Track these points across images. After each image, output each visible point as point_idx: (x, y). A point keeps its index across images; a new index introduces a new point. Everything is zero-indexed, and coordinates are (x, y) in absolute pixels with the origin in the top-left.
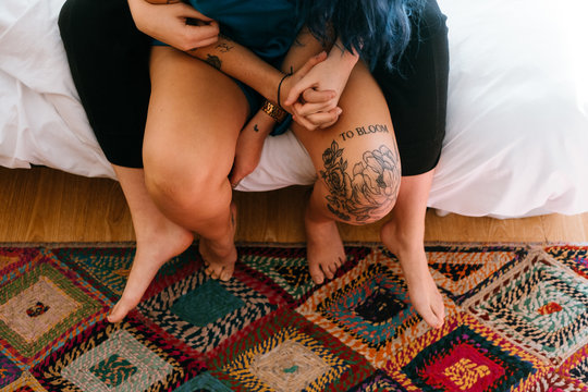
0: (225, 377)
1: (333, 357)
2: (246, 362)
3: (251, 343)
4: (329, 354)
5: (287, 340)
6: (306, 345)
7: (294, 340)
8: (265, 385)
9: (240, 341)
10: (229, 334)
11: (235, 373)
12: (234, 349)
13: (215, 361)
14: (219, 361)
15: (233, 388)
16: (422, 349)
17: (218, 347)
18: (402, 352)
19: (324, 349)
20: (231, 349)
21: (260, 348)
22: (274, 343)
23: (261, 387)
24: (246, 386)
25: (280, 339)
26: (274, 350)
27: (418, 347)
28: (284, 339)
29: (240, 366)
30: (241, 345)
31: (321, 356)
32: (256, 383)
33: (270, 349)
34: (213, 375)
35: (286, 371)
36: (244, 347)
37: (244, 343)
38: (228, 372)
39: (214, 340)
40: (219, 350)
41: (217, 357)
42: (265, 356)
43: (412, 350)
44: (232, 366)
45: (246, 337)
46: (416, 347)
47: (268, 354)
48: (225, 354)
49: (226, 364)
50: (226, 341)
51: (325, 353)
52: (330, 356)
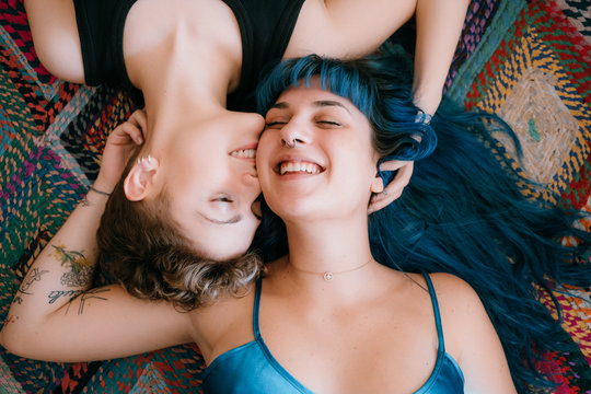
0: (518, 30)
1: (556, 197)
2: (542, 62)
3: (571, 66)
4: (561, 189)
5: (582, 124)
6: (572, 154)
7: (579, 135)
8: (509, 92)
9: (572, 49)
10: (585, 33)
11: (525, 46)
12: (561, 42)
13: (542, 14)
14: (543, 20)
15: (503, 43)
16: (575, 339)
17: (564, 17)
18: (569, 308)
19: (566, 181)
20: (561, 37)
21: (564, 82)
22: (573, 104)
23: (506, 86)
24: (507, 64)
25: (579, 113)
26: (561, 104)
27: (579, 335)
28: (580, 118)
29: (536, 53)
30: (569, 52)
31: (555, 178)
32: (512, 78)
33: (562, 98)
34: (522, 12)
35: (531, 123)
36: (563, 57)
37: (569, 57)
38: (526, 35)
39: (575, 10)
40: (558, 20)
41: (548, 17)
42: (552, 90)
43: (574, 323)
44: (535, 40)
45: (580, 59)
46: (579, 330)
47: (556, 94)
48: (553, 28)
49: (538, 31)
50: (573, 29)
51: (561, 183)
52: (556, 191)
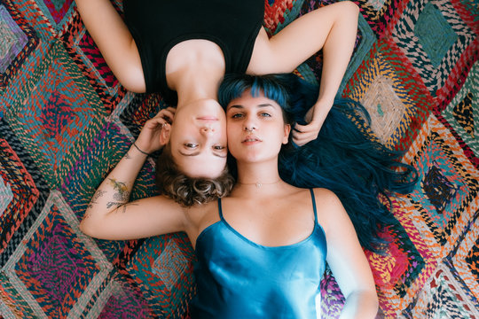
0: (372, 54)
1: (392, 147)
2: (385, 72)
3: (401, 74)
4: (395, 142)
5: (407, 106)
6: (401, 123)
7: (406, 113)
8: (367, 89)
9: (402, 65)
10: (409, 56)
11: (375, 63)
12: (396, 61)
13: (385, 45)
14: (385, 49)
15: (364, 61)
16: (402, 224)
17: (397, 47)
18: (399, 207)
19: (398, 138)
20: (396, 58)
21: (397, 83)
22: (402, 95)
23: (365, 86)
24: (366, 74)
25: (405, 100)
26: (396, 95)
27: (404, 221)
28: (405, 103)
29: (382, 67)
30: (400, 66)
31: (392, 136)
32: (369, 81)
33: (396, 92)
34: (374, 45)
35: (379, 106)
36: (397, 69)
37: (400, 69)
38: (377, 57)
39: (403, 43)
40: (394, 49)
41: (388, 47)
42: (391, 87)
43: (401, 215)
44: (381, 60)
45: (406, 71)
46: (404, 219)
47: (393, 90)
48: (391, 53)
49: (383, 55)
50: (402, 54)
51: (395, 139)
52: (393, 144)
